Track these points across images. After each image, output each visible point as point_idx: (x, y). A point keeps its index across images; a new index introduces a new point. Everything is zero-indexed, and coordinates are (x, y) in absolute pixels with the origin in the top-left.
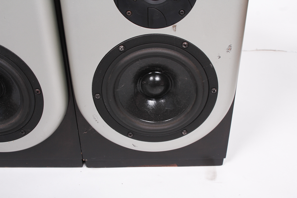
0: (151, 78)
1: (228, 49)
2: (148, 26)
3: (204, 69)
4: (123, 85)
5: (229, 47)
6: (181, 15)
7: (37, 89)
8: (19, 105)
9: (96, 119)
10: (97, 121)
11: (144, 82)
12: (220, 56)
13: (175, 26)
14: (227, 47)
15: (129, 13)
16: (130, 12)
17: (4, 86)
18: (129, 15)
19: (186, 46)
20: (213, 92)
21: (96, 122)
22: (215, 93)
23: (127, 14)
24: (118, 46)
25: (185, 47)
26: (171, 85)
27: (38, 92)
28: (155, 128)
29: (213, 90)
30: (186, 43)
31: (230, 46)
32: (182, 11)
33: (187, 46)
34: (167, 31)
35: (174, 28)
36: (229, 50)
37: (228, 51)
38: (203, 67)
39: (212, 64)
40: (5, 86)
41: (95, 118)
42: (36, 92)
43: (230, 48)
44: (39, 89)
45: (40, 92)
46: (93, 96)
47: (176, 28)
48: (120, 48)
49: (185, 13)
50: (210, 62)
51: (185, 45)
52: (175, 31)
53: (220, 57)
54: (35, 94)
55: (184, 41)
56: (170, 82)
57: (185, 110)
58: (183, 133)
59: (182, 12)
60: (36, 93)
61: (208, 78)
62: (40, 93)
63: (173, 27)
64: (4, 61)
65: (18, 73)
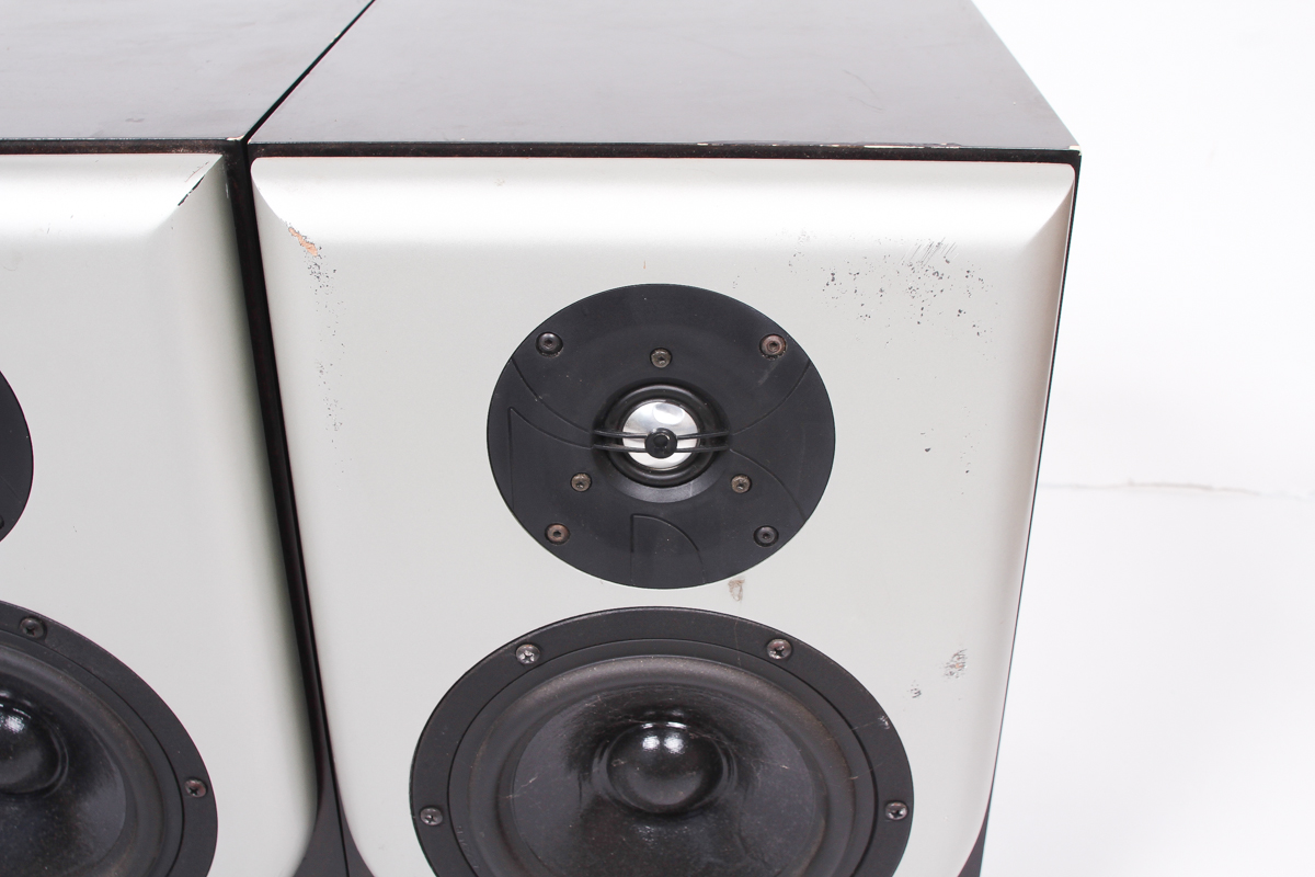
0: (651, 743)
1: (952, 666)
2: (633, 578)
3: (854, 732)
4: (533, 776)
5: (955, 659)
6: (763, 544)
7: (193, 778)
8: (121, 827)
11: (617, 763)
12: (919, 688)
13: (740, 582)
14: (947, 657)
15: (557, 533)
16: (560, 528)
17: (62, 748)
18: (559, 539)
19: (780, 655)
20: (892, 816)
22: (899, 818)
23: (551, 537)
24: (515, 645)
25: (778, 657)
26: (729, 770)
27: (195, 789)
29: (893, 808)
30: (781, 642)
31: (959, 655)
32: (768, 529)
33: (786, 654)
35: (737, 590)
36: (953, 670)
37: (951, 674)
38: (850, 727)
39: (886, 716)
40: (66, 750)
42: (189, 791)
43: (958, 663)
44: (198, 779)
45: (204, 790)
46: (413, 814)
47: (741, 590)
48: (518, 653)
49: (777, 537)
50: (880, 711)
51: (779, 653)
52: (740, 597)
53: (919, 693)
54: (185, 797)
55: (773, 634)
56: (724, 761)
57: (779, 872)
59: (766, 535)
60: (188, 794)
61: (871, 767)
62: (202, 793)
63: (731, 585)
64: (65, 678)
65: (119, 721)
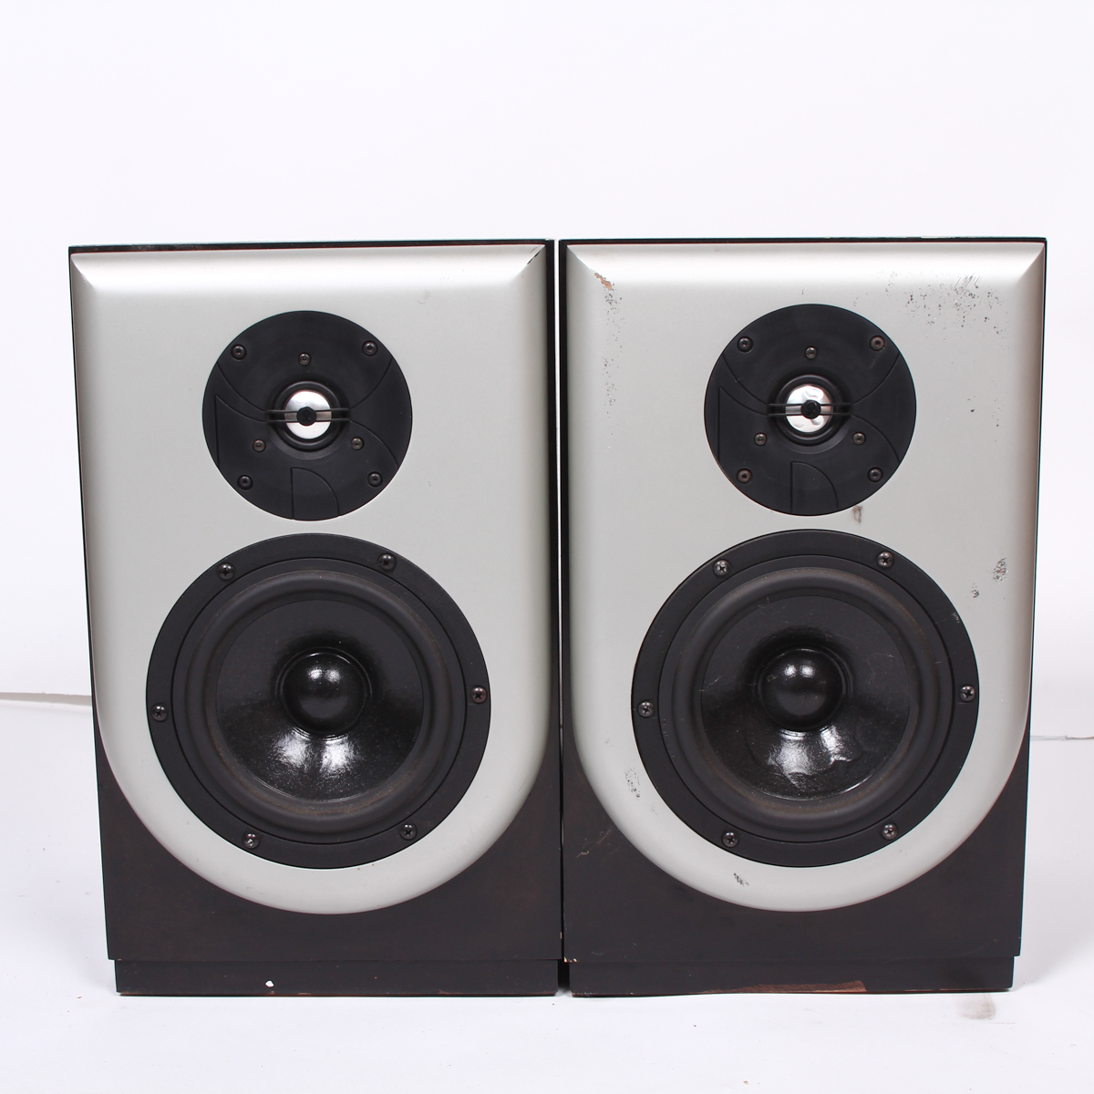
1: (998, 572)
2: (791, 508)
3: (935, 626)
4: (717, 677)
5: (999, 565)
6: (873, 481)
7: (478, 686)
9: (635, 785)
10: (637, 792)
11: (771, 678)
12: (977, 590)
13: (860, 509)
14: (994, 564)
15: (744, 476)
16: (746, 472)
18: (746, 480)
19: (887, 563)
20: (965, 696)
21: (634, 793)
22: (970, 698)
23: (740, 478)
25: (885, 564)
27: (479, 695)
28: (804, 816)
29: (966, 690)
30: (886, 555)
31: (1002, 563)
32: (876, 471)
33: (890, 563)
34: (838, 522)
35: (858, 514)
36: (999, 574)
37: (998, 577)
38: (934, 622)
39: (956, 612)
41: (632, 779)
42: (473, 696)
43: (1001, 570)
44: (482, 687)
45: (485, 695)
47: (861, 514)
48: (716, 567)
49: (881, 477)
50: (951, 608)
51: (886, 560)
52: (860, 521)
53: (977, 593)
54: (470, 704)
55: (882, 548)
56: (843, 679)
57: (887, 760)
58: (886, 832)
59: (875, 474)
60: (472, 699)
61: (947, 653)
62: (483, 698)
63: (855, 511)
65: (433, 639)
